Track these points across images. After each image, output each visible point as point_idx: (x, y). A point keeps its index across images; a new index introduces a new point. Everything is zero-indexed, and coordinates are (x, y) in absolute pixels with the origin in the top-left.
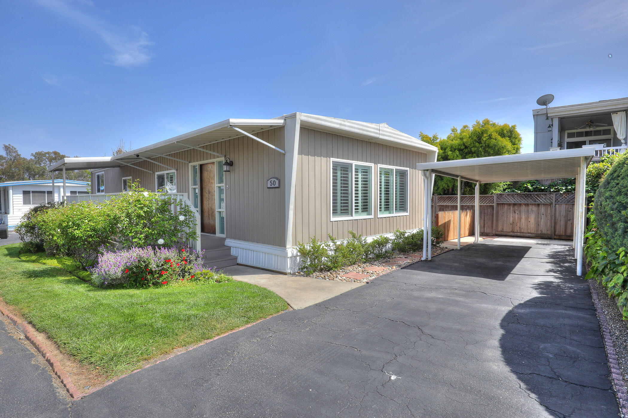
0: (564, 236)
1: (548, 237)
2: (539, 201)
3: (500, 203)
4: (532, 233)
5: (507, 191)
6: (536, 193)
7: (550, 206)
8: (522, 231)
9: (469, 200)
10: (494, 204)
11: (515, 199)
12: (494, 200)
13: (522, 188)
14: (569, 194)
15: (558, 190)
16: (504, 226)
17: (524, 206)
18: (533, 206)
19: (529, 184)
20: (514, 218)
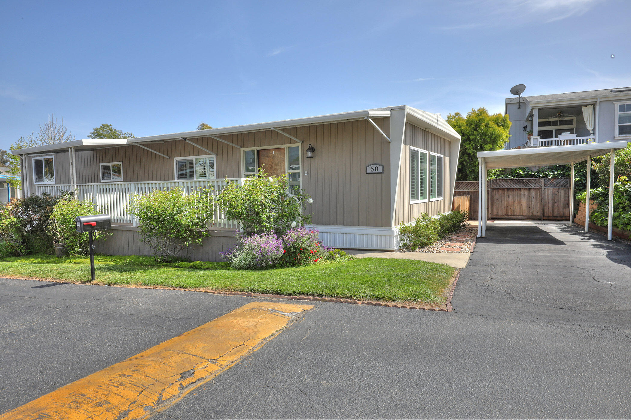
0: (551, 216)
1: (538, 218)
2: (530, 185)
3: (495, 189)
4: (524, 216)
5: (501, 177)
6: (527, 178)
7: (539, 190)
8: (516, 214)
9: (465, 186)
10: (490, 190)
11: (508, 184)
12: (489, 185)
13: (514, 174)
14: (555, 179)
15: (547, 176)
16: (499, 210)
17: (516, 190)
18: (525, 191)
19: (521, 171)
20: (508, 202)
